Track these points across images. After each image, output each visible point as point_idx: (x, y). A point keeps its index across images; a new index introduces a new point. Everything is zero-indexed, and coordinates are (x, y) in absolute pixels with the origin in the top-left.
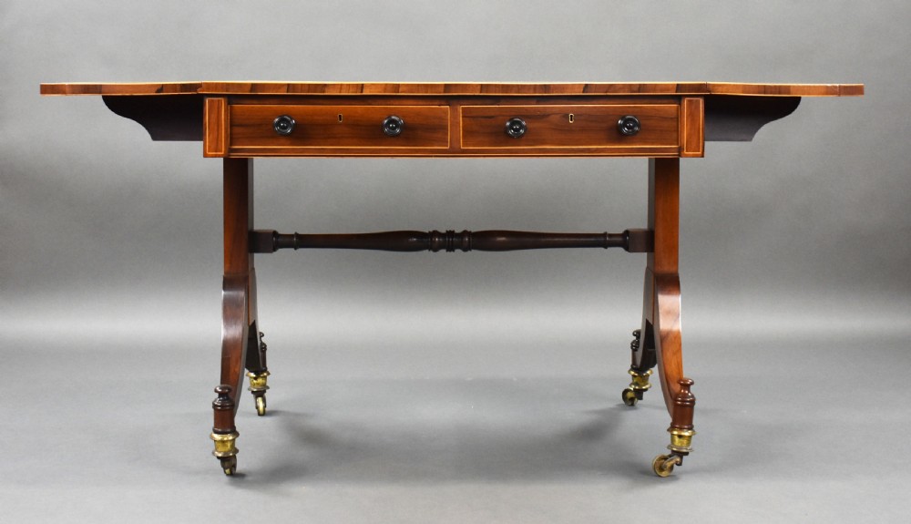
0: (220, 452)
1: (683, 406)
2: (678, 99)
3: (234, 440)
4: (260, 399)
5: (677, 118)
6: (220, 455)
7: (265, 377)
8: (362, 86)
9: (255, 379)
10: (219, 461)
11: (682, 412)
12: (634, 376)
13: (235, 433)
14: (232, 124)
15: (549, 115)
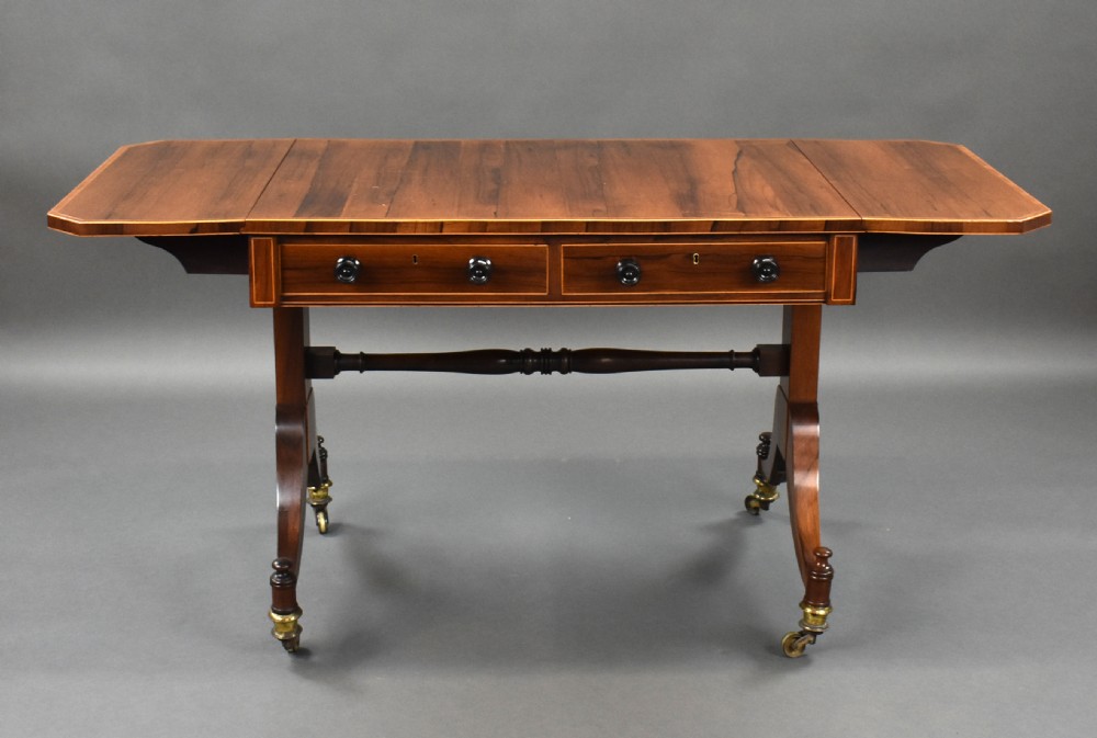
0: (281, 633)
1: (819, 582)
2: (827, 238)
3: (296, 621)
4: (321, 516)
5: (824, 258)
6: (281, 637)
7: (326, 489)
8: (442, 224)
9: (315, 491)
10: (280, 643)
11: (818, 588)
12: (759, 486)
13: (298, 611)
14: (284, 267)
15: (669, 255)
